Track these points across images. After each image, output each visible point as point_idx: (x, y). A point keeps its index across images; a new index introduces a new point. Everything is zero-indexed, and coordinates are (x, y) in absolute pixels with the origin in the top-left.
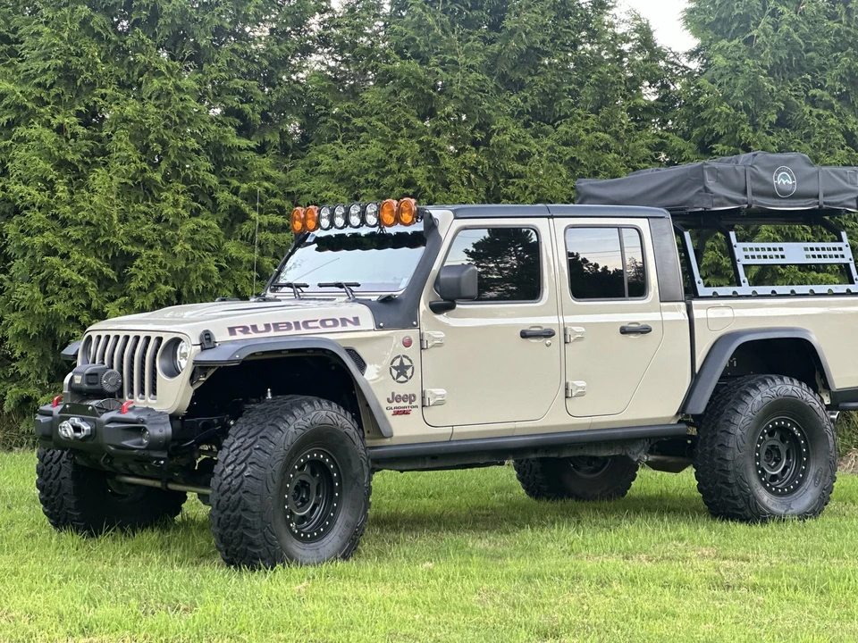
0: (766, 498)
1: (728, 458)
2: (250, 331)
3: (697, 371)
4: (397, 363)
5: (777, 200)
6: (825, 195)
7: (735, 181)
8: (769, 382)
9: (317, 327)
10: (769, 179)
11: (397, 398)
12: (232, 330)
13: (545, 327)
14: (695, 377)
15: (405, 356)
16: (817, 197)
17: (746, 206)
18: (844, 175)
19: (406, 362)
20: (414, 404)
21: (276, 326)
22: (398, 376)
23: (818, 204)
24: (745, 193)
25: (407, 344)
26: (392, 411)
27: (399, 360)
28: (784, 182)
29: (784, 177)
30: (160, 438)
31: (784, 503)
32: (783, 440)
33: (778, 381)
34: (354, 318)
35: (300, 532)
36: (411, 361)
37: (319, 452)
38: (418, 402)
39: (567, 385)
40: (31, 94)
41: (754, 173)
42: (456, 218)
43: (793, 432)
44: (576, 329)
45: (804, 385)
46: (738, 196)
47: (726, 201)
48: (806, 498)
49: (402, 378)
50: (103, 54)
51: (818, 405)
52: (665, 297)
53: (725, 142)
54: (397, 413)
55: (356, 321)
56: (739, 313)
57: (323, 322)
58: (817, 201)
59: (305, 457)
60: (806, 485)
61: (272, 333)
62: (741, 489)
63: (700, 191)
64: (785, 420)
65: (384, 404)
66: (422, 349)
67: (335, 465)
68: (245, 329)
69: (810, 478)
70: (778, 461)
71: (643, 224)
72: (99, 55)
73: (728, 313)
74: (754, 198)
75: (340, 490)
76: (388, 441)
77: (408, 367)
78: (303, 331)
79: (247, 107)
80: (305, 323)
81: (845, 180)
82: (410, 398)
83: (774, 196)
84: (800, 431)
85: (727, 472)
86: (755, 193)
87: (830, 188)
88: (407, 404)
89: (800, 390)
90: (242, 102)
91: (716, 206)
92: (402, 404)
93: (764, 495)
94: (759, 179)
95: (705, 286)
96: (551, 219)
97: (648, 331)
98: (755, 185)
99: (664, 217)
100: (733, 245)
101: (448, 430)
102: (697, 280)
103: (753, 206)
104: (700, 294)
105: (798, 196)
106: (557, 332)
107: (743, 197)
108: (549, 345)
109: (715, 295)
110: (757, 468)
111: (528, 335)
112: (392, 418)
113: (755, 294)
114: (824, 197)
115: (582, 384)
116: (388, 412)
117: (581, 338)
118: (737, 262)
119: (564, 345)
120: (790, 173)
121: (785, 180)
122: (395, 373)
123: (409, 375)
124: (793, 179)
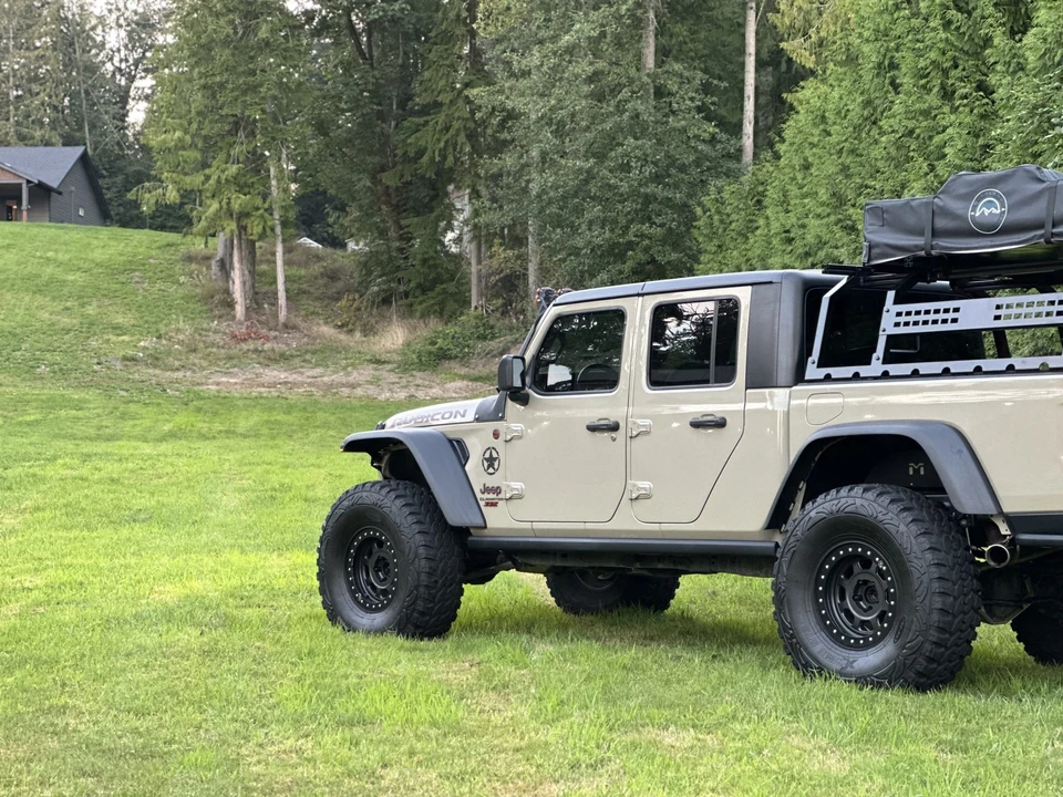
4: (487, 455)
5: (980, 240)
6: (1053, 223)
7: (911, 220)
10: (960, 212)
11: (488, 490)
13: (611, 420)
15: (493, 449)
16: (1042, 226)
17: (922, 253)
19: (495, 455)
20: (500, 496)
22: (488, 468)
23: (1043, 236)
25: (497, 436)
26: (484, 502)
27: (489, 452)
28: (987, 212)
29: (989, 205)
31: (846, 658)
36: (497, 454)
38: (503, 494)
41: (938, 206)
44: (640, 422)
47: (891, 251)
48: (880, 655)
49: (491, 470)
54: (487, 504)
55: (464, 413)
64: (863, 548)
66: (505, 441)
69: (893, 629)
71: (744, 294)
74: (935, 241)
77: (495, 459)
82: (497, 490)
83: (971, 234)
84: (884, 564)
88: (495, 496)
91: (877, 258)
92: (492, 496)
93: (818, 643)
94: (946, 213)
95: (818, 366)
96: (641, 298)
97: (720, 424)
98: (941, 223)
99: (771, 283)
100: (885, 309)
101: (528, 525)
102: (810, 359)
103: (933, 252)
104: (806, 378)
105: (1008, 230)
106: (622, 425)
107: (919, 241)
108: (614, 440)
109: (828, 378)
110: (819, 607)
111: (592, 429)
112: (483, 508)
113: (885, 376)
114: (1054, 226)
115: (646, 484)
116: (482, 503)
117: (647, 433)
118: (881, 333)
119: (628, 439)
120: (997, 197)
121: (988, 210)
122: (486, 464)
123: (496, 467)
124: (1003, 206)
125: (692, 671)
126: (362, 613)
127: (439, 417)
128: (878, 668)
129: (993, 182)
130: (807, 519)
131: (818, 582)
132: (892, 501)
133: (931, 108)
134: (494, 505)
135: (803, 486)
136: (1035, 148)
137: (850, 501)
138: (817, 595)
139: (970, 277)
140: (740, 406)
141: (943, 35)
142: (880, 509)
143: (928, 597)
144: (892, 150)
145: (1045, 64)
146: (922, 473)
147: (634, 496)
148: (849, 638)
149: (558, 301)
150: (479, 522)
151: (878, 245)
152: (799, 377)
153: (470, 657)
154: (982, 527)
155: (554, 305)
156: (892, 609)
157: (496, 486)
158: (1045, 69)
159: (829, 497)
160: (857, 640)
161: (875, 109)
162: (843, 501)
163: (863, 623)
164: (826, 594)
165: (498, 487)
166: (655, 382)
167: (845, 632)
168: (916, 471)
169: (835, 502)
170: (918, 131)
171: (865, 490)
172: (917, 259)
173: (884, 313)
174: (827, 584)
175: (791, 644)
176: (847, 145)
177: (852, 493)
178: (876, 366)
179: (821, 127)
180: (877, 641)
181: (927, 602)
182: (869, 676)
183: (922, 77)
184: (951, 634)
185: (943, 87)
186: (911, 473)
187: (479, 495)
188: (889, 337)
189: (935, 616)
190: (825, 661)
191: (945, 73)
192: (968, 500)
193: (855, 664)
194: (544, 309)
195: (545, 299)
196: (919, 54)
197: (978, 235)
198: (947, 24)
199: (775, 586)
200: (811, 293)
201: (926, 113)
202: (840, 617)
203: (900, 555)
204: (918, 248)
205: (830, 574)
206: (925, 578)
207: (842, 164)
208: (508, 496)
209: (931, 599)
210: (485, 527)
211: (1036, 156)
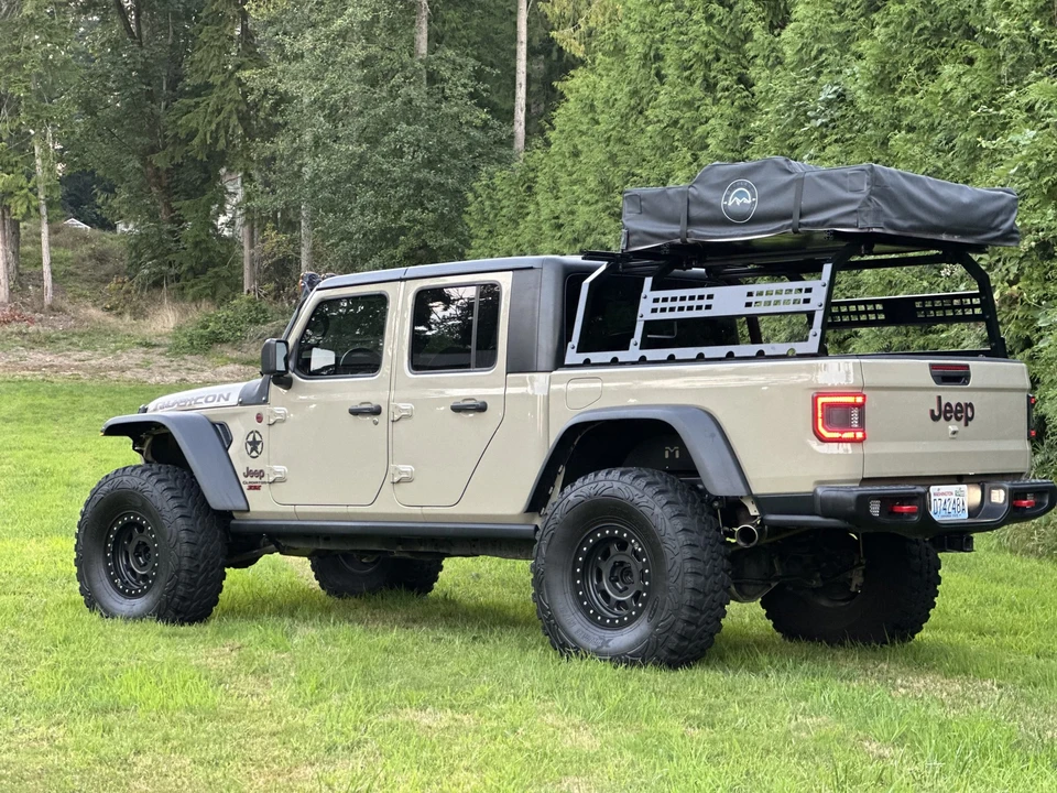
4: (251, 439)
5: (732, 229)
6: (803, 214)
7: (668, 209)
8: (591, 475)
9: (203, 403)
10: (714, 201)
11: (251, 474)
13: (373, 404)
15: (256, 432)
16: (791, 216)
17: (680, 241)
18: (842, 179)
19: (258, 438)
20: (263, 479)
22: (251, 451)
23: (791, 227)
25: (260, 420)
26: (247, 486)
27: (252, 435)
28: (739, 202)
29: (741, 195)
33: (602, 476)
36: (260, 437)
37: (134, 515)
38: (266, 478)
41: (696, 196)
44: (401, 405)
46: (667, 229)
47: (648, 238)
48: (634, 634)
49: (254, 454)
54: (250, 488)
55: (227, 397)
57: (207, 398)
58: (790, 222)
59: (122, 519)
64: (618, 529)
66: (268, 424)
69: (647, 609)
71: (507, 279)
74: (690, 230)
77: (258, 443)
81: (843, 188)
82: (261, 474)
83: (723, 222)
84: (640, 545)
86: (692, 222)
87: (813, 202)
88: (258, 479)
91: (635, 245)
92: (254, 479)
93: (575, 624)
94: (701, 202)
95: (578, 352)
96: (403, 283)
97: (482, 408)
98: (696, 212)
99: (531, 268)
100: (643, 295)
101: (291, 509)
102: (570, 344)
103: (689, 240)
104: (566, 363)
105: (758, 219)
106: (384, 410)
107: (676, 229)
108: (376, 423)
109: (587, 363)
110: (576, 588)
111: (355, 412)
112: (247, 493)
113: (643, 361)
114: (801, 216)
115: (408, 468)
116: (245, 487)
117: (409, 417)
118: (638, 318)
119: (390, 423)
120: (748, 188)
121: (740, 200)
122: (249, 448)
123: (259, 450)
124: (753, 196)
125: (452, 652)
126: (121, 599)
127: (202, 400)
128: (631, 647)
129: (745, 173)
130: (565, 502)
131: (575, 564)
132: (648, 484)
133: (694, 99)
134: (257, 488)
135: (562, 469)
136: (792, 140)
137: (608, 484)
138: (574, 576)
139: (725, 264)
140: (500, 391)
141: (705, 28)
142: (637, 492)
143: (680, 577)
144: (658, 140)
145: (802, 59)
146: (677, 456)
147: (396, 479)
148: (604, 618)
149: (321, 285)
150: (242, 506)
151: (636, 232)
152: (559, 362)
153: (231, 642)
154: (732, 508)
155: (318, 290)
156: (646, 589)
157: (259, 469)
158: (802, 63)
159: (587, 481)
160: (612, 620)
161: (641, 99)
162: (601, 484)
163: (619, 604)
164: (583, 576)
165: (261, 471)
166: (416, 366)
167: (602, 612)
168: (672, 455)
169: (594, 485)
170: (682, 121)
171: (622, 474)
172: (673, 246)
173: (642, 299)
174: (585, 566)
175: (549, 625)
176: (614, 133)
177: (610, 477)
178: (634, 352)
179: (590, 115)
180: (632, 620)
181: (679, 581)
182: (624, 654)
183: (686, 69)
184: (702, 613)
185: (705, 79)
186: (667, 456)
187: (242, 479)
188: (646, 322)
189: (687, 596)
190: (583, 641)
191: (708, 65)
192: (719, 483)
193: (610, 643)
194: (307, 293)
195: (308, 283)
196: (683, 46)
197: (731, 224)
198: (709, 18)
199: (534, 569)
200: (572, 278)
201: (689, 104)
202: (597, 598)
203: (654, 536)
204: (674, 235)
205: (588, 557)
206: (678, 559)
207: (610, 152)
208: (271, 479)
209: (683, 579)
210: (248, 510)
211: (793, 148)
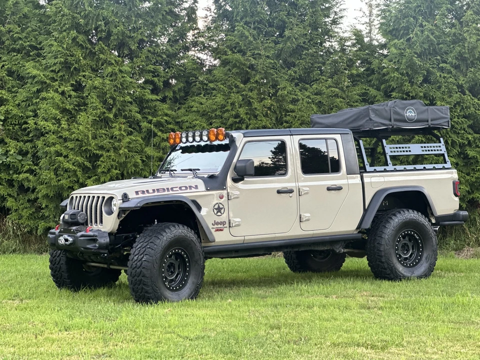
0: (401, 269)
1: (382, 249)
2: (146, 193)
3: (366, 208)
4: (216, 207)
5: (408, 124)
6: (432, 120)
7: (385, 114)
8: (402, 212)
9: (178, 191)
10: (402, 113)
11: (217, 223)
12: (137, 193)
13: (289, 188)
14: (365, 211)
15: (220, 203)
16: (428, 121)
17: (391, 127)
18: (442, 110)
19: (221, 206)
20: (225, 226)
21: (158, 190)
22: (217, 213)
23: (428, 124)
24: (390, 120)
25: (221, 197)
26: (214, 230)
27: (217, 205)
28: (410, 115)
29: (410, 112)
30: (104, 244)
31: (410, 271)
32: (410, 240)
33: (406, 212)
34: (195, 186)
35: (170, 287)
36: (223, 205)
37: (179, 249)
38: (227, 225)
39: (300, 216)
40: (48, 76)
41: (395, 111)
42: (244, 137)
43: (415, 237)
44: (305, 188)
45: (420, 214)
46: (387, 122)
47: (380, 125)
48: (422, 268)
49: (219, 214)
50: (84, 55)
51: (427, 223)
52: (350, 172)
53: (397, 91)
54: (217, 230)
55: (196, 187)
56: (387, 179)
57: (180, 188)
58: (427, 123)
59: (172, 252)
60: (421, 262)
61: (156, 194)
62: (388, 264)
63: (367, 120)
64: (411, 231)
65: (211, 226)
66: (228, 199)
67: (187, 255)
68: (143, 192)
69: (424, 259)
70: (408, 251)
71: (338, 137)
72: (82, 55)
73: (382, 179)
74: (395, 123)
75: (189, 266)
76: (213, 244)
77: (222, 208)
78: (171, 192)
79: (156, 79)
80: (172, 189)
81: (442, 113)
82: (223, 223)
83: (405, 121)
84: (418, 236)
85: (381, 256)
86: (396, 120)
87: (435, 117)
88: (222, 226)
89: (417, 216)
90: (153, 77)
91: (376, 127)
92: (219, 226)
94: (398, 114)
95: (370, 166)
96: (292, 136)
97: (340, 189)
98: (396, 117)
100: (384, 146)
101: (242, 238)
102: (366, 164)
103: (395, 127)
104: (367, 171)
105: (418, 121)
106: (295, 191)
108: (291, 197)
109: (375, 171)
111: (280, 192)
113: (395, 170)
115: (308, 215)
116: (213, 230)
117: (307, 193)
118: (386, 154)
119: (299, 196)
120: (413, 110)
122: (216, 211)
123: (222, 212)
124: (415, 113)
127: (178, 189)
129: (412, 105)
134: (221, 230)
139: (408, 135)
140: (345, 182)
146: (387, 204)
165: (224, 222)
168: (385, 204)
178: (391, 167)
188: (390, 156)
210: (214, 241)
